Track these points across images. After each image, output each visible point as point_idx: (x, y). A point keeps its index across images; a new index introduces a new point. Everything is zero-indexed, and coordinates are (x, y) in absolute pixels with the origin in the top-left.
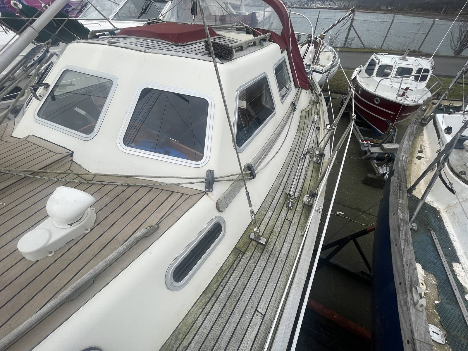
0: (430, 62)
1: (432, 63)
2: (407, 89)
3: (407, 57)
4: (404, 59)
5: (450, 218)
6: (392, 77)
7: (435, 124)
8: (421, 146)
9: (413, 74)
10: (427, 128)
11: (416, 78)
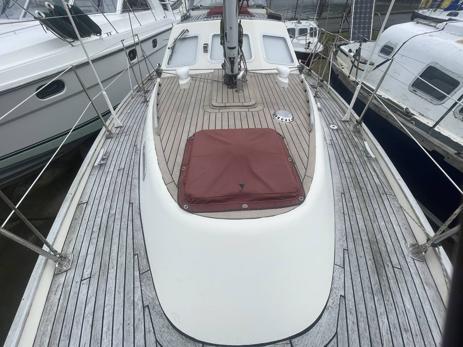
0: (315, 22)
1: (316, 23)
2: (309, 43)
3: (301, 21)
4: (299, 23)
5: (367, 82)
6: (297, 36)
7: (342, 51)
8: (340, 64)
9: (308, 32)
10: (338, 56)
11: (311, 35)
